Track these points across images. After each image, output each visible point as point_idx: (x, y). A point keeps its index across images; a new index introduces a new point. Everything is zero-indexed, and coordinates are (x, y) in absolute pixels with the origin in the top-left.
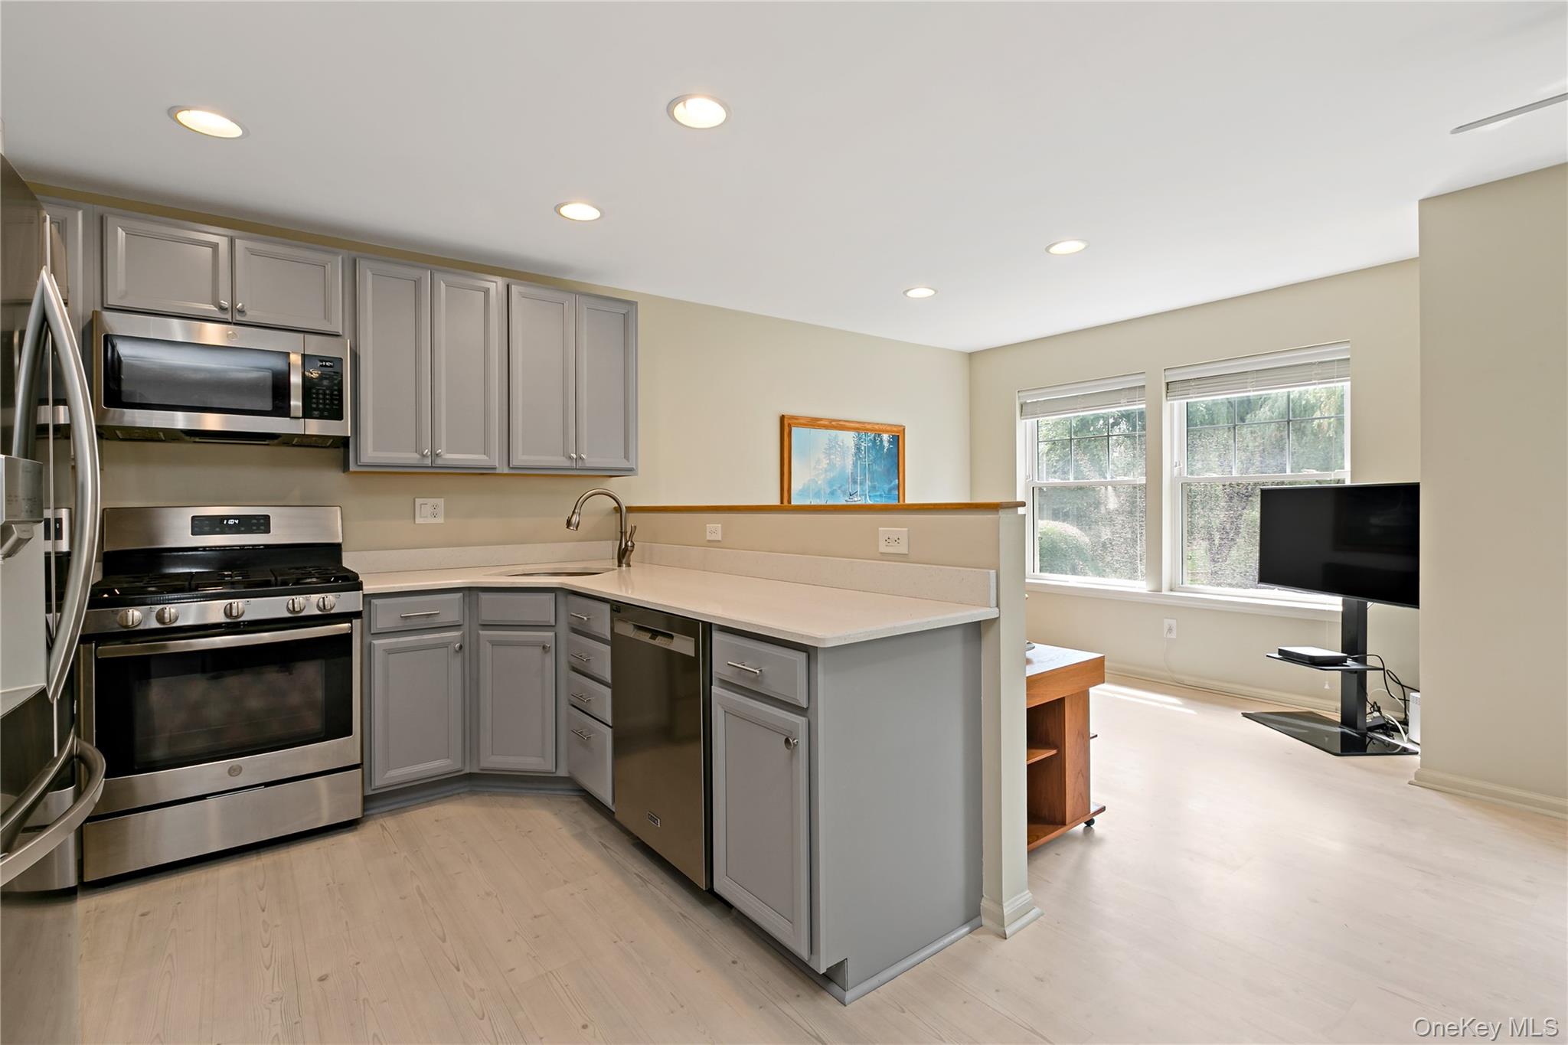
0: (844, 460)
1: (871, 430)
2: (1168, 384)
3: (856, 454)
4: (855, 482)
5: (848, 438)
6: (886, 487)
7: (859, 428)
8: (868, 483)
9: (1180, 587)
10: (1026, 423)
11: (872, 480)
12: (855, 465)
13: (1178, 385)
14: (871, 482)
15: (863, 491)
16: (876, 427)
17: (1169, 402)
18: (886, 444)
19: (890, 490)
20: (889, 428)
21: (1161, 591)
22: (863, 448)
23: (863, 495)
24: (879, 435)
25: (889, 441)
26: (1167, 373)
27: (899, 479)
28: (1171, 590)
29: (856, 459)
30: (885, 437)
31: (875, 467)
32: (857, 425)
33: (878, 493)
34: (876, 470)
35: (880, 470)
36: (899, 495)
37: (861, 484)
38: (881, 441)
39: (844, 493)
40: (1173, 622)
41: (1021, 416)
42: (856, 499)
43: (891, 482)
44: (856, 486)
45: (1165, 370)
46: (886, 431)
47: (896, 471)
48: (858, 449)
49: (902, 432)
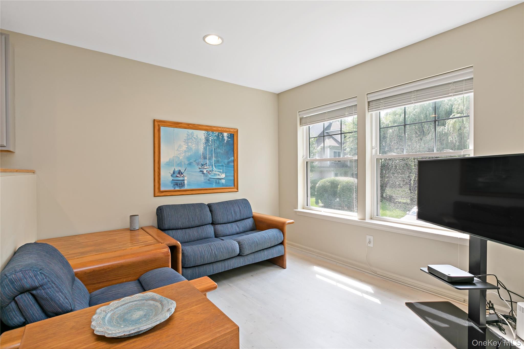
0: (198, 146)
1: (215, 130)
2: (369, 102)
3: (206, 143)
4: (205, 158)
5: (201, 134)
6: (226, 161)
7: (208, 129)
8: (214, 159)
9: (376, 217)
10: (303, 128)
11: (216, 157)
12: (205, 149)
13: (374, 103)
14: (216, 158)
15: (211, 163)
16: (220, 129)
17: (370, 113)
18: (226, 138)
19: (229, 163)
20: (227, 130)
21: (365, 220)
22: (210, 140)
23: (211, 165)
24: (221, 133)
25: (228, 137)
26: (369, 96)
27: (234, 157)
28: (371, 219)
29: (206, 146)
30: (225, 134)
31: (219, 150)
32: (207, 128)
33: (221, 164)
34: (219, 152)
35: (222, 152)
36: (234, 165)
37: (209, 159)
38: (223, 136)
39: (198, 164)
40: (372, 238)
41: (300, 124)
42: (206, 167)
43: (229, 158)
44: (206, 160)
45: (367, 94)
46: (226, 132)
47: (233, 153)
48: (207, 140)
49: (236, 133)
